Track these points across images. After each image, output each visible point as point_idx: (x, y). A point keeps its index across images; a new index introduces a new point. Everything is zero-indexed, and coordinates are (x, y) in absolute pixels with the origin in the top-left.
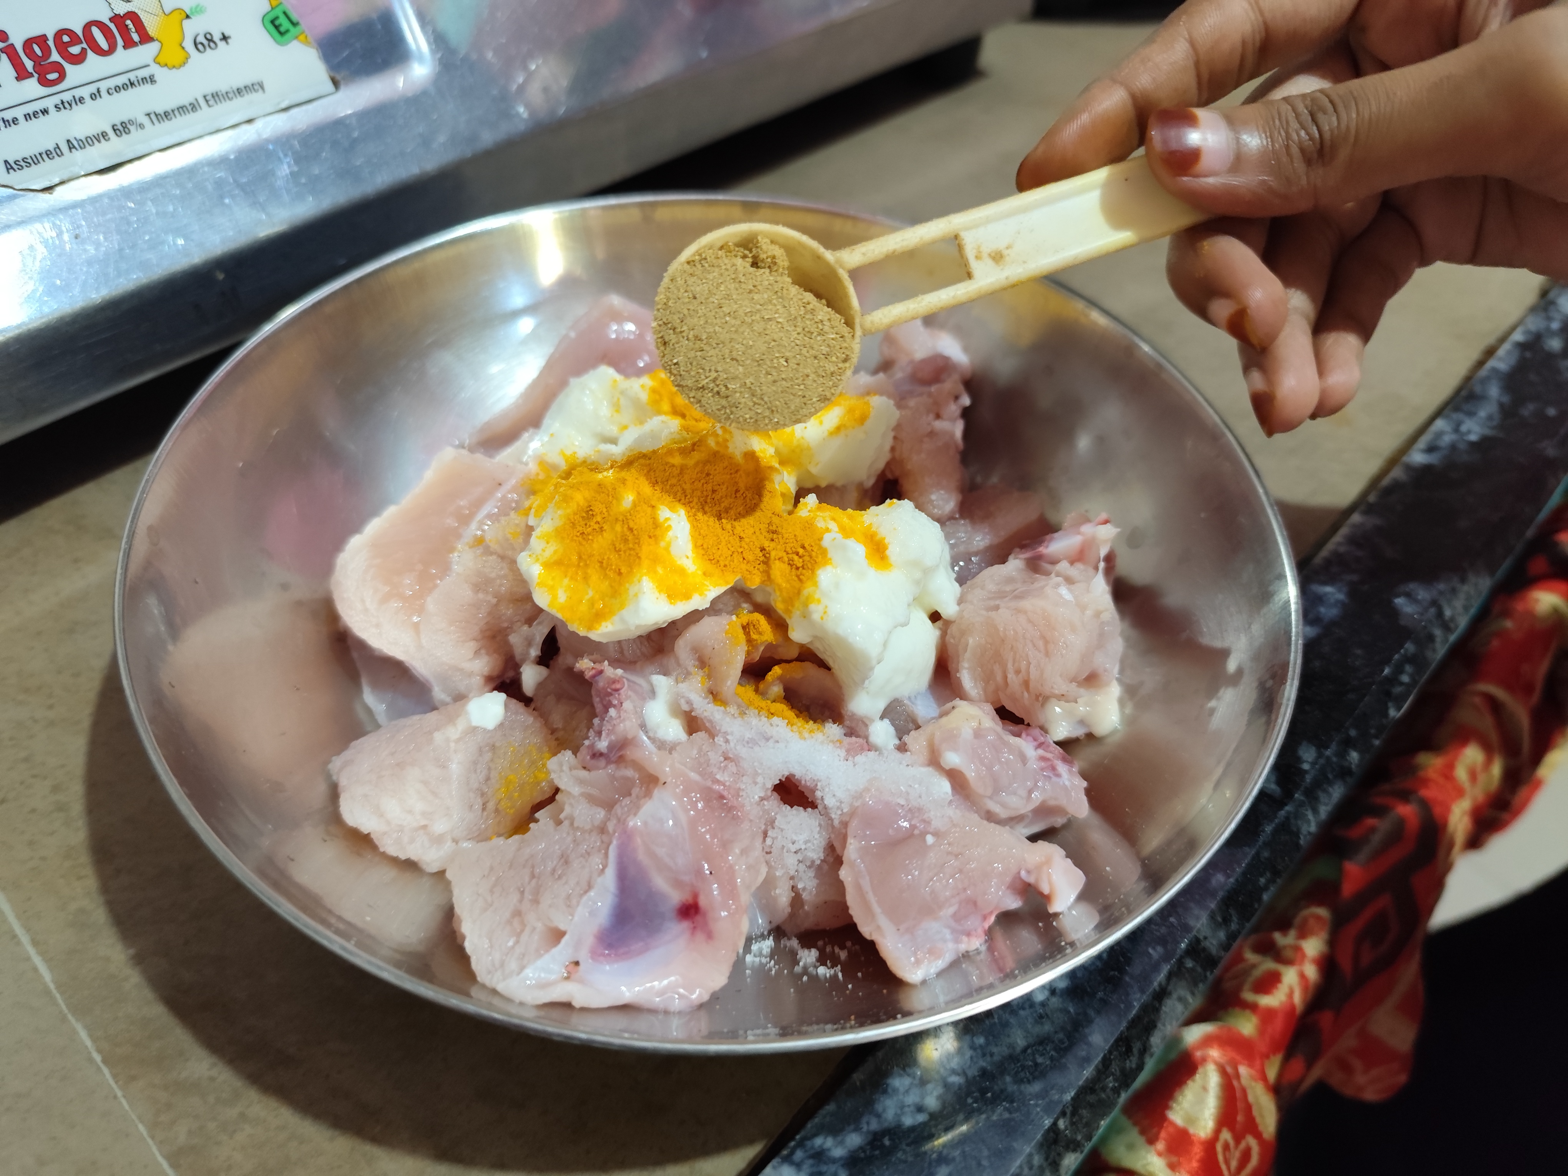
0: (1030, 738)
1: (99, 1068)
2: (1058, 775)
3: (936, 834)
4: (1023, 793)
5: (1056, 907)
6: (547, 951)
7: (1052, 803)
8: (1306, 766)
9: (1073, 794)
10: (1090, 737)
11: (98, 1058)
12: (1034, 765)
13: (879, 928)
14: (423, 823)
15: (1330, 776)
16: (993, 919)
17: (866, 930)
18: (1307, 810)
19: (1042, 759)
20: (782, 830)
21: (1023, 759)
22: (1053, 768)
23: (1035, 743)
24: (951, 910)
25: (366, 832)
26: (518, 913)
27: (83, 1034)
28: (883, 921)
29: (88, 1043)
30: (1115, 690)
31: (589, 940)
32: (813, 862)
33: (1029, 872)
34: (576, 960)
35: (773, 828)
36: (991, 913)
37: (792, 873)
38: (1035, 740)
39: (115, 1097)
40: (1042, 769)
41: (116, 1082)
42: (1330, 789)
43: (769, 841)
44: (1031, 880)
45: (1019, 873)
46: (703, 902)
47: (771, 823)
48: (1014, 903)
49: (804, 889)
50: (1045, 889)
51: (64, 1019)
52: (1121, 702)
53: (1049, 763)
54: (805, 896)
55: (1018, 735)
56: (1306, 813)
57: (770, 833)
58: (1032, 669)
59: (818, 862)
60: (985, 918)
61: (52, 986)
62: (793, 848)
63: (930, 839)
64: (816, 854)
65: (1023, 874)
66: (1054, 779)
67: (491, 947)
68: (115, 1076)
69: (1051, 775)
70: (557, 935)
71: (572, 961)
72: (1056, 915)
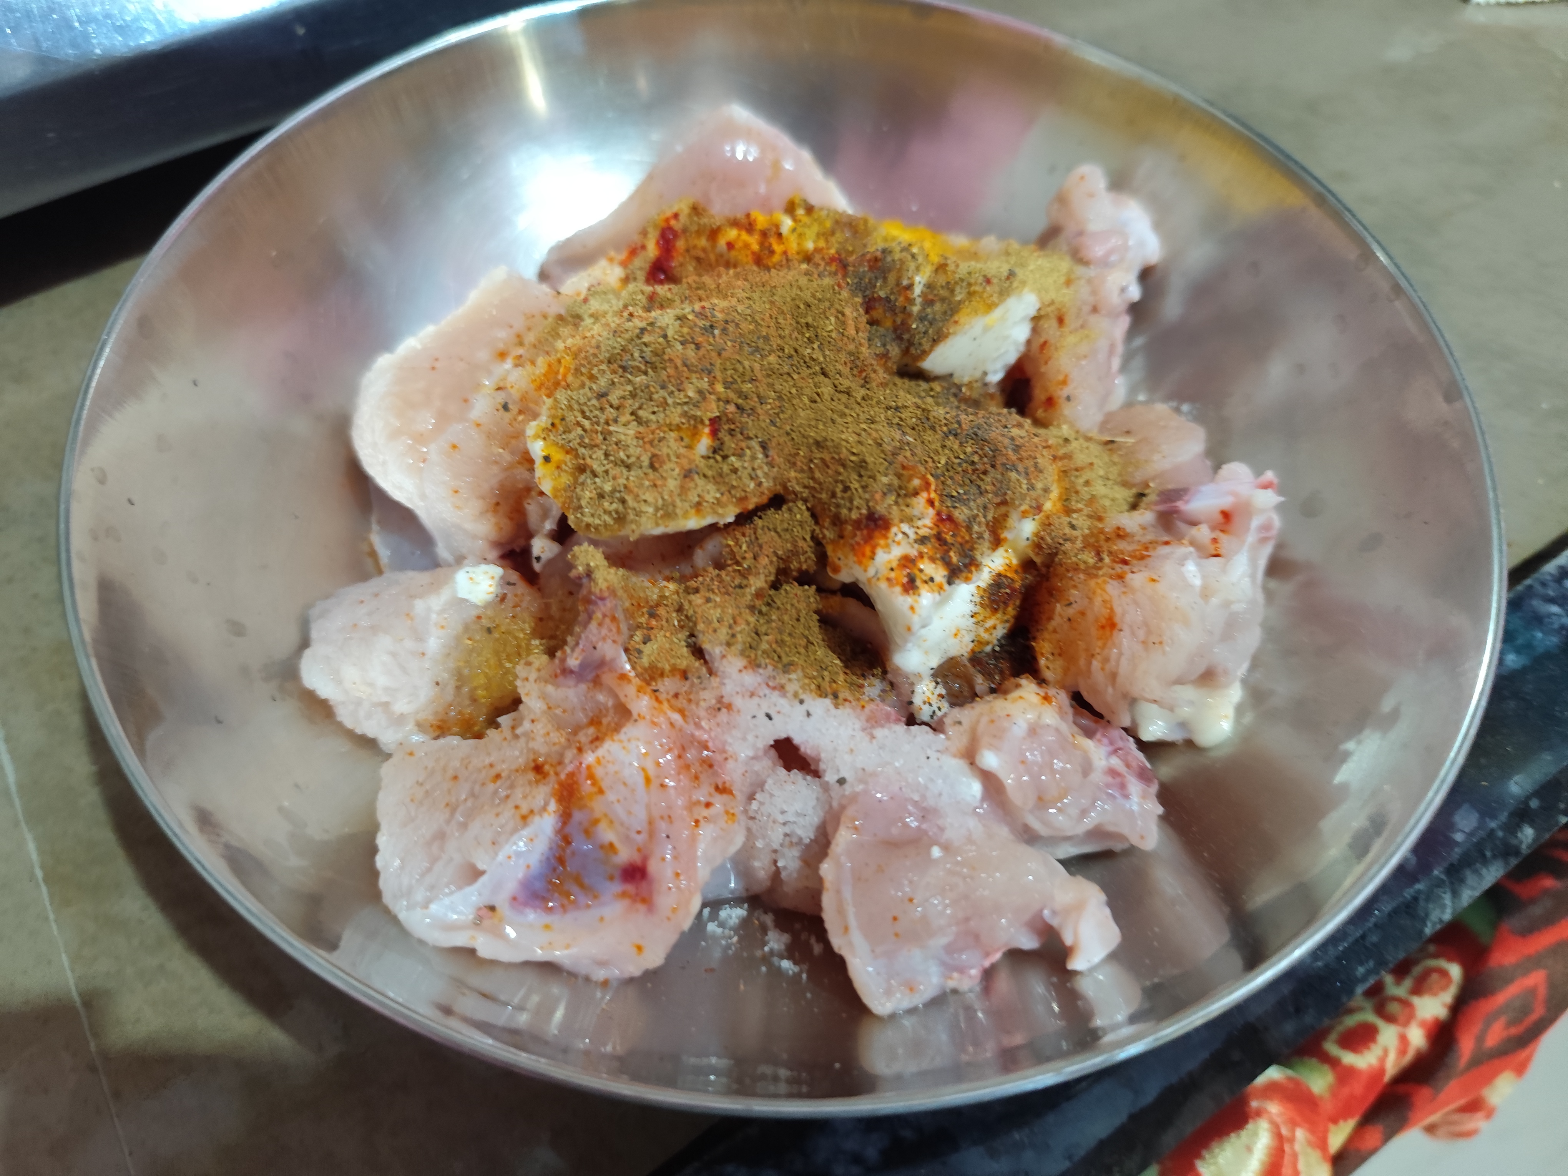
0: (1105, 741)
1: (38, 885)
2: (1127, 797)
3: (946, 848)
4: (1074, 812)
5: (1076, 964)
6: (460, 888)
7: (1111, 828)
8: (1459, 837)
9: (1139, 823)
10: (1190, 744)
11: (39, 874)
12: (1098, 777)
13: (850, 944)
14: (385, 699)
15: (1488, 854)
16: (997, 956)
17: (837, 942)
18: (1445, 893)
19: (1113, 772)
20: (772, 795)
21: (1086, 769)
22: (1123, 787)
23: (1110, 748)
24: (943, 941)
25: (323, 698)
26: (441, 836)
27: (31, 847)
28: (857, 936)
29: (34, 856)
30: (1235, 694)
31: (511, 886)
32: (801, 839)
33: (1054, 913)
34: (491, 903)
35: (763, 791)
36: (997, 950)
37: (776, 846)
38: (1111, 743)
39: (46, 919)
40: (1108, 786)
41: (51, 904)
42: (1484, 871)
43: (754, 805)
44: (1055, 922)
45: (1041, 911)
46: (653, 867)
47: (761, 785)
48: (1028, 942)
49: (785, 868)
50: (1068, 940)
51: (17, 824)
52: (1240, 710)
53: (1118, 780)
54: (784, 875)
55: (1089, 734)
56: (1443, 895)
57: (757, 796)
58: (1124, 662)
59: (807, 841)
60: (987, 955)
61: (13, 788)
62: (781, 819)
63: (936, 852)
64: (806, 832)
65: (1046, 913)
66: (1121, 800)
67: (402, 868)
68: (52, 896)
69: (1117, 795)
70: (476, 874)
71: (486, 904)
72: (1074, 973)
